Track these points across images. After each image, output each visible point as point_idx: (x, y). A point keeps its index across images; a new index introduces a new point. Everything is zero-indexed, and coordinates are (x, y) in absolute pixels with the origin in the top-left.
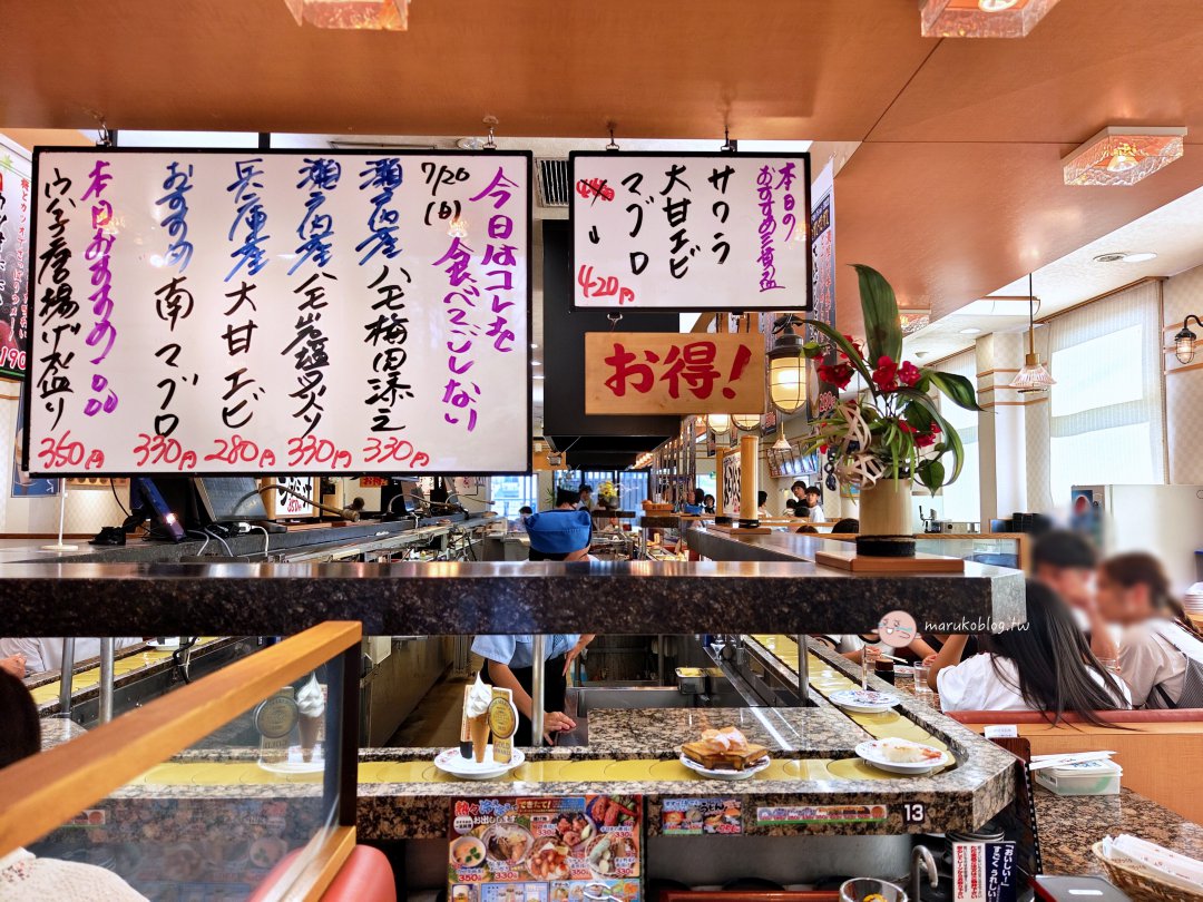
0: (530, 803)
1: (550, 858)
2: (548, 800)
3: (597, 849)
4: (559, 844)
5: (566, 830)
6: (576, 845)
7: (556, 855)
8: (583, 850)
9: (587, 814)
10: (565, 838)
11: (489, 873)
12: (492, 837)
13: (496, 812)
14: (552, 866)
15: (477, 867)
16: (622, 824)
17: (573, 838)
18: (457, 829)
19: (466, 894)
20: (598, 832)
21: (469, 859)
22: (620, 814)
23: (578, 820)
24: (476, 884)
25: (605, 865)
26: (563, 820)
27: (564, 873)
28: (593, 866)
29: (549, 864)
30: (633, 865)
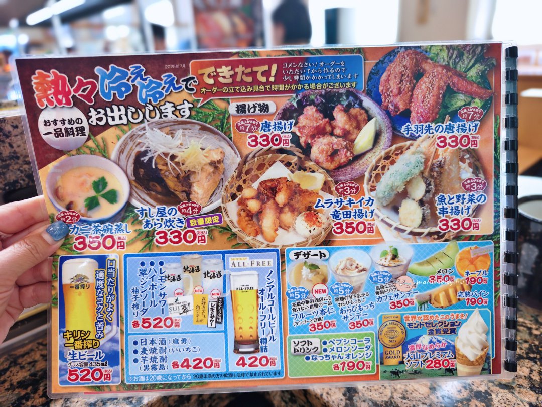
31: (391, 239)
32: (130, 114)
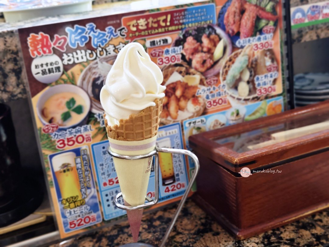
0: (142, 22)
1: (178, 93)
2: (166, 14)
3: (234, 70)
4: (188, 73)
5: (195, 51)
6: (208, 69)
7: (186, 87)
8: (218, 75)
9: (219, 25)
10: (194, 63)
11: (99, 129)
12: (95, 80)
13: (95, 42)
14: (182, 103)
15: (80, 124)
16: (261, 32)
17: (204, 62)
18: (39, 77)
19: (73, 165)
20: (234, 48)
21: (66, 117)
22: (258, 19)
23: (208, 36)
24: (84, 146)
25: (244, 87)
26: (190, 39)
27: (198, 108)
28: (231, 92)
29: (178, 100)
30: (275, 81)
31: (235, 105)
32: (88, 55)
